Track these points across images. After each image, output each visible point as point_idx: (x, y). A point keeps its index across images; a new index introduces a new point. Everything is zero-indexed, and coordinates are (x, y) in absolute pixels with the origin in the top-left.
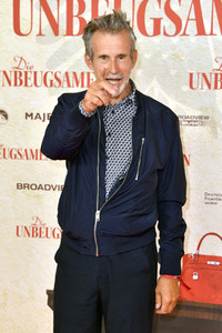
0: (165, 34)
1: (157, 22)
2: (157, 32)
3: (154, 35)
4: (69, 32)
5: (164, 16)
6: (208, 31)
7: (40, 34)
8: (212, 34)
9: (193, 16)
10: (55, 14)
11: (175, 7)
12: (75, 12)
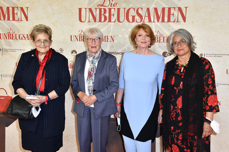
0: (136, 22)
1: (133, 17)
2: (133, 21)
3: (133, 22)
4: (100, 21)
5: (136, 15)
6: (152, 21)
7: (89, 22)
8: (154, 22)
9: (147, 15)
10: (95, 14)
11: (140, 11)
12: (103, 13)
